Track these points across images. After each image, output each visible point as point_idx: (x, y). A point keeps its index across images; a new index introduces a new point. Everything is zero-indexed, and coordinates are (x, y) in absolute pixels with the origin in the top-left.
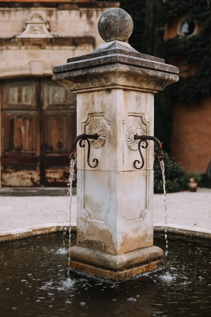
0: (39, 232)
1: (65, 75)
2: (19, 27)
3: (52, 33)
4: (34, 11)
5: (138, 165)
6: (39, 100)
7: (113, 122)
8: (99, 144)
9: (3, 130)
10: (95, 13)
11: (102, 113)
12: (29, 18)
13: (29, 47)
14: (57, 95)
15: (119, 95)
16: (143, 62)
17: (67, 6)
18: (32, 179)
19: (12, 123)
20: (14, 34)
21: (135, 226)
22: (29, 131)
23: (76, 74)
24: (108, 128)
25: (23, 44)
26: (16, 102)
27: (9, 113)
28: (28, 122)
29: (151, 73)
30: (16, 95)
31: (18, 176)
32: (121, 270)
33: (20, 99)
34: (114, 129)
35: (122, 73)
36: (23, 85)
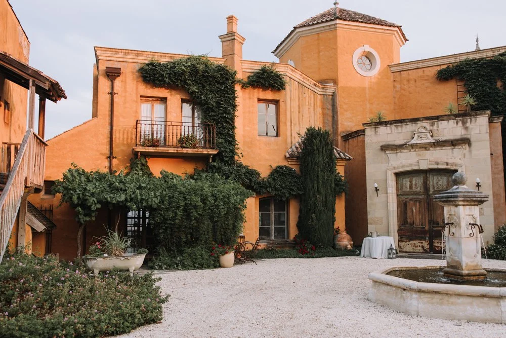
0: (431, 268)
1: (439, 199)
2: (409, 137)
3: (434, 138)
4: (419, 124)
5: (472, 235)
6: (426, 188)
7: (459, 218)
8: (454, 227)
9: (399, 210)
10: (469, 120)
11: (455, 215)
12: (417, 129)
13: (417, 150)
14: (440, 183)
15: (461, 208)
16: (470, 195)
17: (445, 117)
18: (423, 247)
19: (405, 204)
20: (405, 141)
21: (472, 260)
22: (419, 210)
23: (443, 200)
24: (458, 220)
25: (412, 148)
26: (408, 190)
27: (403, 198)
28: (418, 204)
29: (474, 199)
30: (408, 184)
31: (411, 244)
32: (465, 276)
33: (411, 187)
34: (460, 221)
35: (460, 201)
36: (413, 177)
